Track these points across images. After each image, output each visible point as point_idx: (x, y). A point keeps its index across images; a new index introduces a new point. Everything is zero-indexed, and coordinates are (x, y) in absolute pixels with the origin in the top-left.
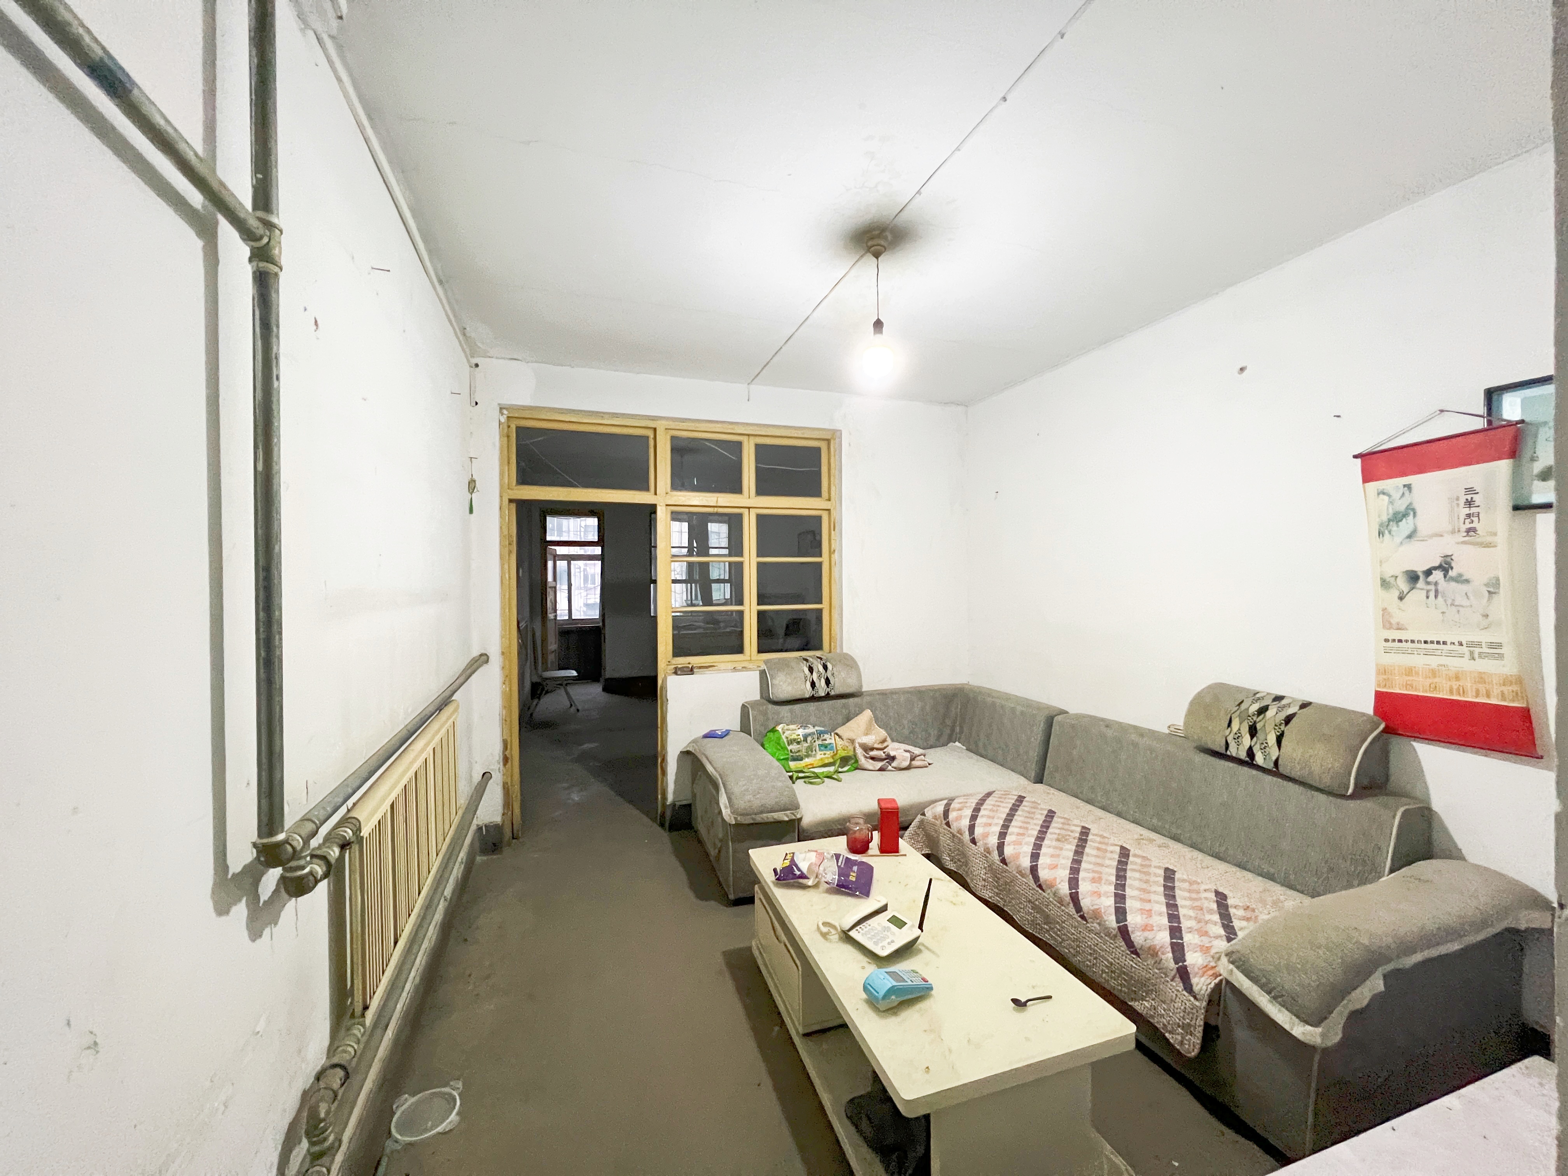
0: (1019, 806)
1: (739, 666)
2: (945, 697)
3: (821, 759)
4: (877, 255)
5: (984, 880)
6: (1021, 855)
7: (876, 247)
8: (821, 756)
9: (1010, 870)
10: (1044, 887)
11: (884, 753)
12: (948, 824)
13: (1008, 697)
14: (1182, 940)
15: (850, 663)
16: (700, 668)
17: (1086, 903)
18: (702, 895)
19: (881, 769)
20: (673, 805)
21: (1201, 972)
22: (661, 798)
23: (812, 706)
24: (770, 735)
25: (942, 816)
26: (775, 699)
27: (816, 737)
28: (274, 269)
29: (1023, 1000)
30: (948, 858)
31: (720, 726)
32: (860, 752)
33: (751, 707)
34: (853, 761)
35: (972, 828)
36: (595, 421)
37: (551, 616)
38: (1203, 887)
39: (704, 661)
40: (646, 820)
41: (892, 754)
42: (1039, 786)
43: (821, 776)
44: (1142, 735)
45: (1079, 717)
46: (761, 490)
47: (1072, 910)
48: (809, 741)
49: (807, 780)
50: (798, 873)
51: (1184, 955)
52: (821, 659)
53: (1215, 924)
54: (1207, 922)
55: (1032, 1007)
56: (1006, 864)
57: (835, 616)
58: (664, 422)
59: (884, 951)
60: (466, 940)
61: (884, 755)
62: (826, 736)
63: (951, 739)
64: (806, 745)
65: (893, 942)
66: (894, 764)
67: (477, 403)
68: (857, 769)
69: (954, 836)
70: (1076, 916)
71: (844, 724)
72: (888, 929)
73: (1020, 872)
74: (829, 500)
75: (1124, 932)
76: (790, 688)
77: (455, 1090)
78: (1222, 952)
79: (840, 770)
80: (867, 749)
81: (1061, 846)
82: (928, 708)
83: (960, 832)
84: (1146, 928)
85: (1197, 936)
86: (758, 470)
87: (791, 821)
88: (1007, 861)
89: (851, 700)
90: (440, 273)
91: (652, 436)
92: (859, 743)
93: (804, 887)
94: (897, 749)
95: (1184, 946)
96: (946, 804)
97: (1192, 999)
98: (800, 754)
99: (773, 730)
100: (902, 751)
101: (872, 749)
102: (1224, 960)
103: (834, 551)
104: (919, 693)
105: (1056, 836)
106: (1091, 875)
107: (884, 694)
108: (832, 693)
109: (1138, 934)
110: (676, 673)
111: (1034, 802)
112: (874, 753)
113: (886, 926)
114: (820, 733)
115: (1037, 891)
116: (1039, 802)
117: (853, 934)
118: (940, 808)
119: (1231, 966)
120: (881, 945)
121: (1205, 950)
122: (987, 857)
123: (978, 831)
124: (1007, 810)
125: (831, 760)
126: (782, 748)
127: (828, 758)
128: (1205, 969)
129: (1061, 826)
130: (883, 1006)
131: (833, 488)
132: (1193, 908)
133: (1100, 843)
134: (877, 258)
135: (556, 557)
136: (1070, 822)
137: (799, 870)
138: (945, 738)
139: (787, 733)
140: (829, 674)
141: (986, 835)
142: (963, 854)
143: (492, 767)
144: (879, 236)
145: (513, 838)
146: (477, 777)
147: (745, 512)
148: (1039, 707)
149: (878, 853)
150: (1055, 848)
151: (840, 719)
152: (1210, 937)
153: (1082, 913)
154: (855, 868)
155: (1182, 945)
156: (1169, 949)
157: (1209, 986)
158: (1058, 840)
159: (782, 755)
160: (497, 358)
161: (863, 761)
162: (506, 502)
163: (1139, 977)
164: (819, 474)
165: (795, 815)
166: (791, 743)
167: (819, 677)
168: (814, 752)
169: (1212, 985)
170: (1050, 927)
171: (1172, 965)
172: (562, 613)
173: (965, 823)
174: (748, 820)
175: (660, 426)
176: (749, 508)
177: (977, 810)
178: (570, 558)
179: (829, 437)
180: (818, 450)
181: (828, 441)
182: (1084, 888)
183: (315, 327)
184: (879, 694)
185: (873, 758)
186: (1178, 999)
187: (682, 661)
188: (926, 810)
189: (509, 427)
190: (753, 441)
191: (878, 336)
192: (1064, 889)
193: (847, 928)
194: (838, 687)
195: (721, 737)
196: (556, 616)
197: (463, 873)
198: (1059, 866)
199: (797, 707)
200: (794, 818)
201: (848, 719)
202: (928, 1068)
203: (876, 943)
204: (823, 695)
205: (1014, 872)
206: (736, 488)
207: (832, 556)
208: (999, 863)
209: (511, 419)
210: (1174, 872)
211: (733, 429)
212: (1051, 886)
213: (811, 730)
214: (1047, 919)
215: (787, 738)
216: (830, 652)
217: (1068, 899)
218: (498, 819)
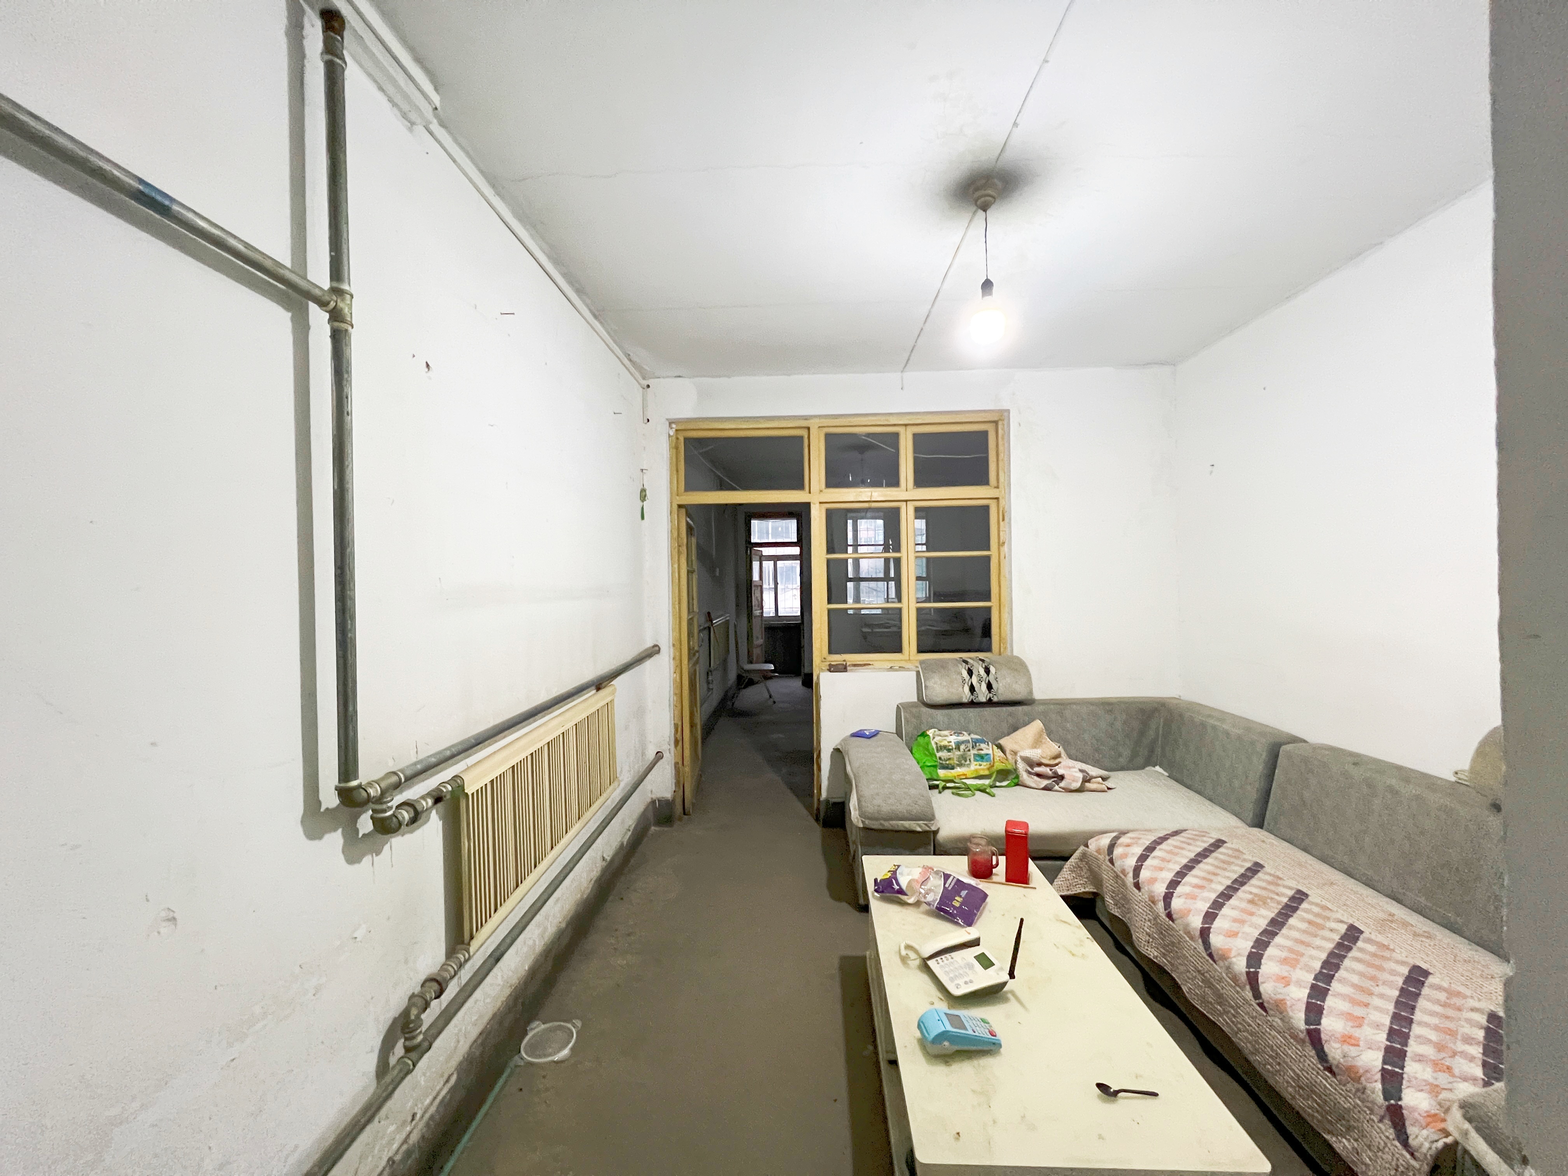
0: (1212, 852)
1: (896, 665)
2: (1142, 711)
3: (976, 770)
4: (985, 208)
5: (1147, 934)
6: (1192, 912)
7: (983, 199)
8: (975, 767)
9: (1177, 929)
10: (1216, 957)
11: (1051, 770)
12: (1111, 861)
13: (1223, 716)
14: (1403, 1070)
15: (1019, 667)
16: (855, 665)
17: (1267, 988)
18: (836, 896)
19: (1046, 788)
20: (827, 801)
21: (1423, 1122)
22: (817, 792)
23: (971, 712)
24: (921, 739)
25: (1106, 850)
26: (929, 702)
27: (970, 745)
28: (344, 326)
29: (1114, 1087)
30: (1111, 901)
31: (870, 726)
32: (1021, 766)
33: (904, 708)
34: (1013, 776)
35: (1137, 870)
36: (751, 426)
37: (757, 612)
38: (1473, 1003)
39: (859, 659)
40: (805, 812)
41: (1060, 771)
42: (1256, 831)
43: (972, 789)
44: (1407, 781)
45: (1318, 748)
46: (920, 482)
47: (1248, 994)
48: (962, 750)
49: (954, 791)
50: (896, 887)
51: (1400, 1091)
52: (983, 661)
53: (1472, 1059)
54: (1454, 1054)
55: (1124, 1102)
56: (1173, 921)
57: (1005, 616)
58: (817, 420)
59: (957, 992)
60: (622, 899)
61: (1050, 772)
62: (983, 746)
63: (1149, 762)
64: (958, 753)
65: (971, 982)
66: (1062, 784)
67: (648, 420)
68: (1017, 785)
69: (1117, 876)
70: (1254, 1003)
71: (1009, 734)
72: (971, 967)
73: (1189, 932)
74: (997, 487)
75: (1315, 1038)
76: (944, 690)
77: (574, 1028)
78: (1454, 1102)
79: (998, 784)
80: (1031, 763)
81: (1254, 910)
82: (1118, 725)
83: (1123, 872)
84: (1347, 1039)
85: (1429, 1070)
86: (916, 461)
87: (926, 832)
88: (1174, 916)
89: (1020, 708)
90: (593, 308)
91: (806, 436)
92: (1022, 758)
93: (903, 904)
94: (1070, 768)
95: (1402, 1078)
96: (1115, 837)
97: (1408, 1156)
98: (951, 762)
99: (924, 735)
100: (1077, 770)
101: (1040, 764)
102: (1456, 1114)
103: (1004, 543)
104: (1108, 706)
105: (1250, 897)
106: (1284, 954)
107: (1062, 705)
108: (995, 699)
109: (1337, 1045)
110: (830, 671)
111: (1238, 850)
112: (1037, 769)
113: (971, 961)
114: (975, 742)
115: (1207, 961)
116: (1244, 851)
117: (931, 963)
118: (1105, 841)
119: (1467, 1126)
120: (956, 982)
121: (1434, 1090)
122: (1151, 908)
123: (1144, 874)
124: (1192, 855)
125: (987, 773)
126: (930, 754)
127: (983, 769)
128: (1429, 1119)
129: (1264, 884)
130: (935, 1049)
131: (1001, 474)
132: (1436, 1028)
133: (1317, 915)
134: (985, 211)
135: (762, 558)
136: (1280, 882)
137: (898, 884)
138: (1140, 760)
139: (937, 739)
140: (991, 678)
141: (1153, 881)
142: (1125, 898)
143: (663, 748)
144: (984, 187)
145: (684, 814)
146: (651, 755)
147: (903, 505)
148: (1264, 730)
149: (1003, 880)
150: (1243, 911)
151: (1005, 727)
152: (1453, 1076)
153: (1261, 1001)
154: (964, 893)
155: (1400, 1076)
156: (1378, 1076)
157: (1434, 1146)
158: (1251, 902)
159: (930, 762)
160: (663, 377)
161: (1024, 777)
162: (675, 507)
163: (1335, 1104)
164: (986, 460)
165: (929, 827)
166: (941, 749)
167: (980, 681)
168: (968, 762)
169: (1440, 1144)
170: (1224, 1010)
171: (1380, 1098)
172: (768, 610)
173: (1131, 862)
174: (875, 825)
175: (814, 424)
176: (906, 501)
177: (1150, 849)
178: (776, 558)
179: (996, 419)
180: (985, 434)
181: (996, 423)
182: (1268, 968)
183: (427, 370)
184: (1054, 704)
185: (1039, 775)
186: (1387, 1149)
187: (837, 658)
188: (1090, 842)
189: (677, 439)
190: (911, 430)
191: (987, 298)
192: (1240, 965)
193: (927, 955)
194: (1003, 691)
195: (869, 737)
196: (762, 613)
197: (629, 838)
198: (1240, 935)
199: (955, 713)
200: (928, 829)
201: (1015, 728)
202: (958, 1134)
203: (952, 980)
204: (984, 700)
205: (1181, 932)
206: (894, 482)
207: (1002, 549)
208: (1164, 917)
209: (679, 432)
210: (1426, 974)
211: (887, 420)
212: (1224, 958)
213: (965, 737)
214: (1220, 996)
215: (936, 743)
216: (1000, 654)
217: (1244, 978)
218: (668, 795)
